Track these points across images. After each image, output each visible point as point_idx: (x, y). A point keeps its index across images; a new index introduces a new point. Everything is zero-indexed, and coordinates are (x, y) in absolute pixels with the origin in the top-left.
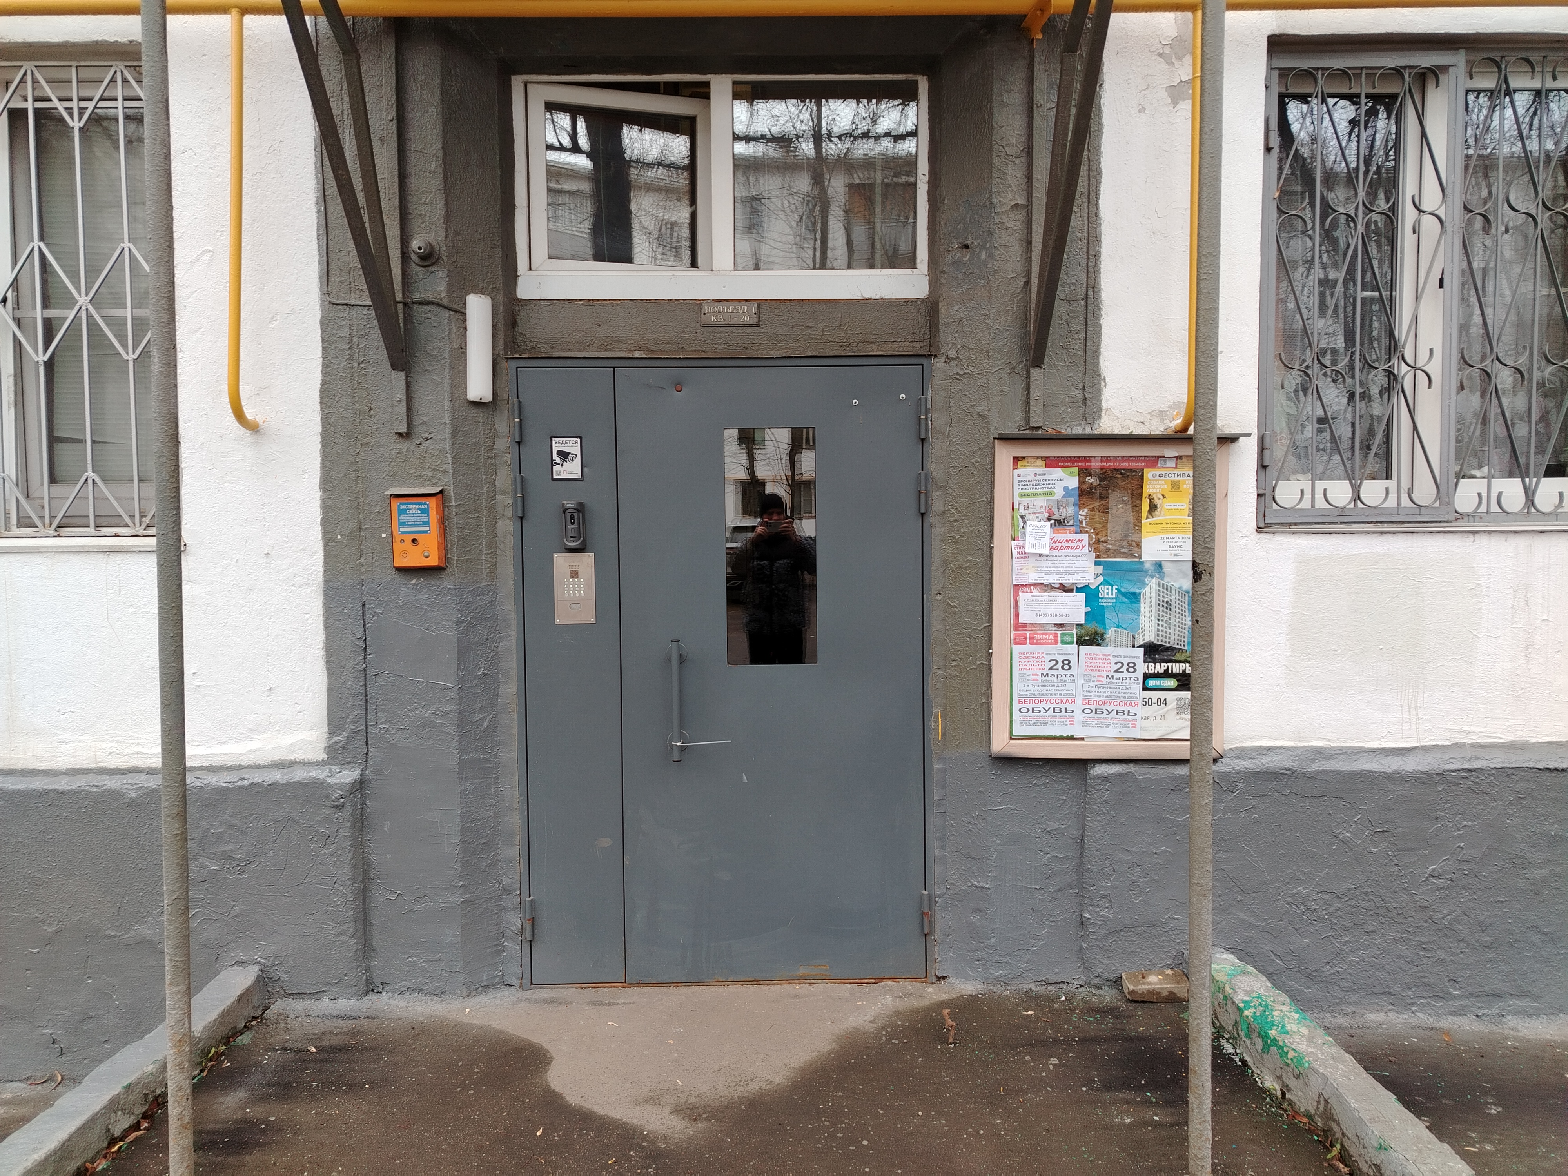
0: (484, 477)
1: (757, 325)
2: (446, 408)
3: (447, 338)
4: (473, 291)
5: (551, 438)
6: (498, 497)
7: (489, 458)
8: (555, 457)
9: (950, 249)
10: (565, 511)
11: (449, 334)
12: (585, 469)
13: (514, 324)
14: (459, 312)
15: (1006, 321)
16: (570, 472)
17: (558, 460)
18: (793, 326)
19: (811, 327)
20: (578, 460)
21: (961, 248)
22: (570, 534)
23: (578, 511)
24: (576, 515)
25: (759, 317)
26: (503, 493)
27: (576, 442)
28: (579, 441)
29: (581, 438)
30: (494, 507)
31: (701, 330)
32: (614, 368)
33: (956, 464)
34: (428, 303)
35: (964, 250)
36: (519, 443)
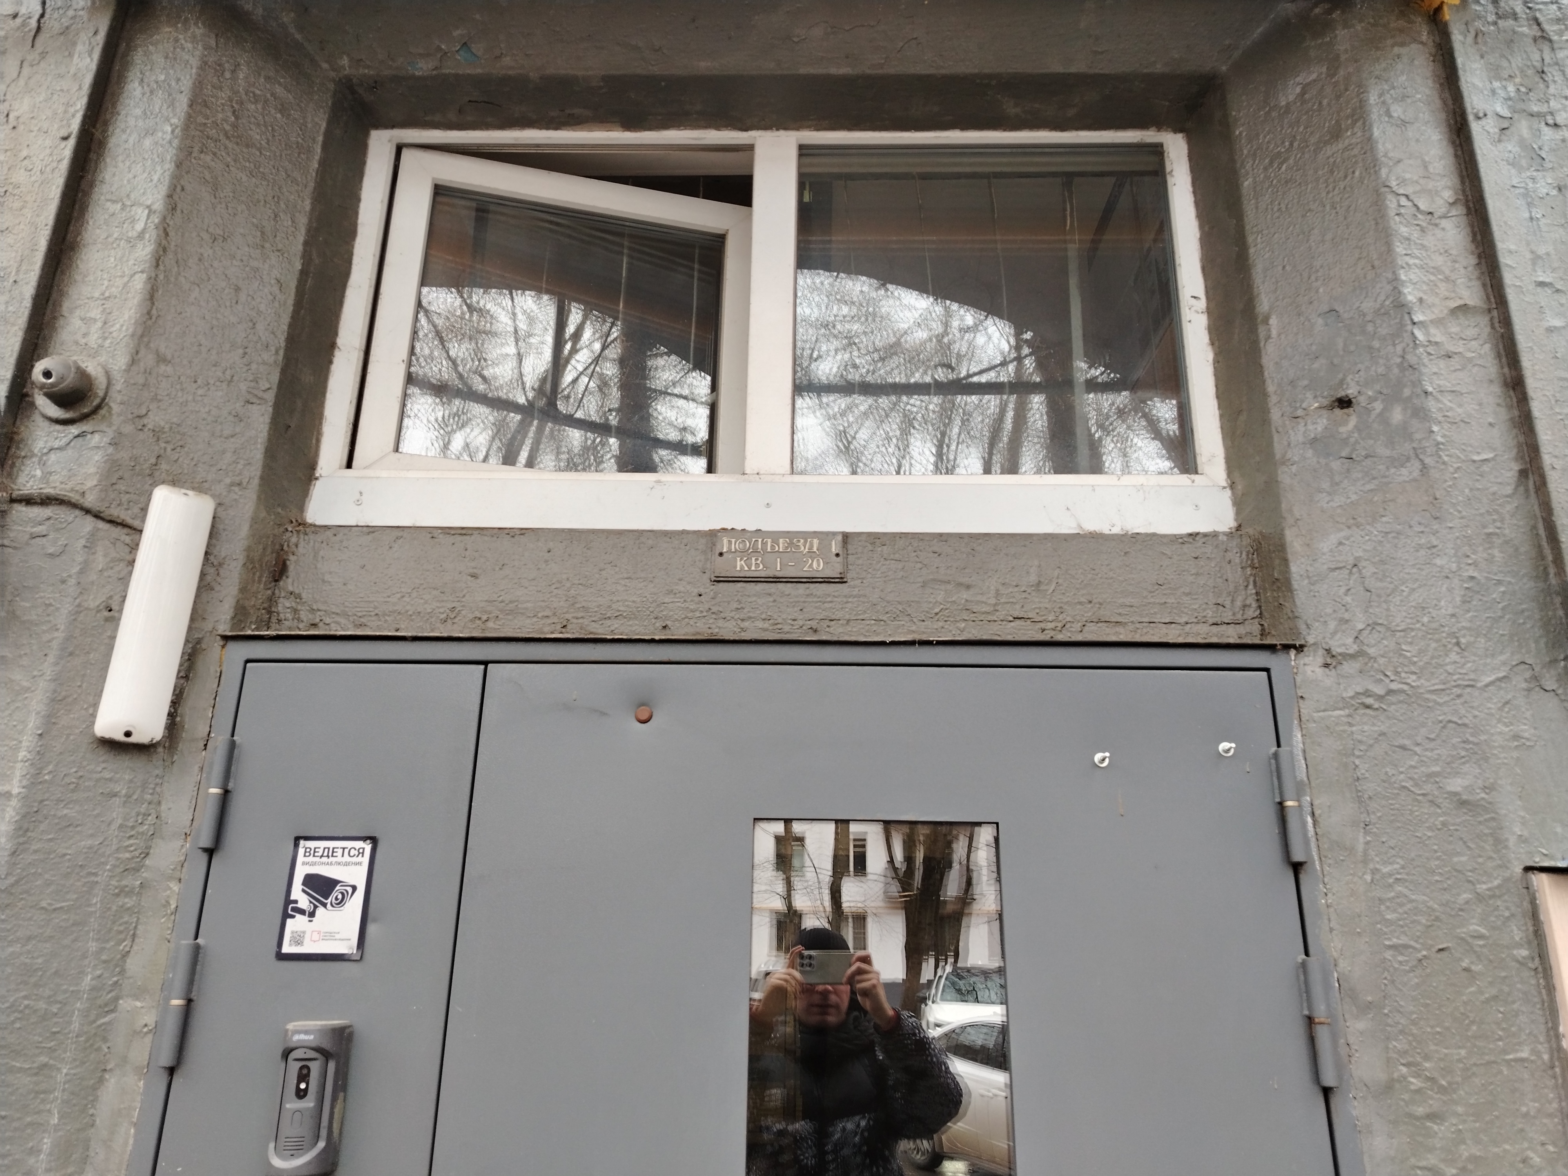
0: (93, 946)
1: (841, 581)
2: (22, 754)
3: (72, 581)
4: (175, 482)
5: (297, 839)
6: (125, 1004)
7: (123, 891)
8: (298, 893)
9: (1300, 413)
10: (286, 1054)
11: (82, 572)
12: (371, 928)
13: (280, 571)
14: (123, 525)
15: (1490, 560)
16: (329, 936)
17: (304, 902)
18: (924, 585)
19: (968, 587)
20: (356, 902)
21: (1331, 407)
22: (289, 1129)
23: (325, 1054)
24: (315, 1068)
25: (846, 565)
26: (139, 993)
27: (361, 853)
28: (368, 847)
29: (374, 840)
30: (103, 1034)
31: (710, 589)
32: (486, 663)
33: (1404, 940)
34: (46, 501)
35: (1338, 412)
36: (210, 852)
